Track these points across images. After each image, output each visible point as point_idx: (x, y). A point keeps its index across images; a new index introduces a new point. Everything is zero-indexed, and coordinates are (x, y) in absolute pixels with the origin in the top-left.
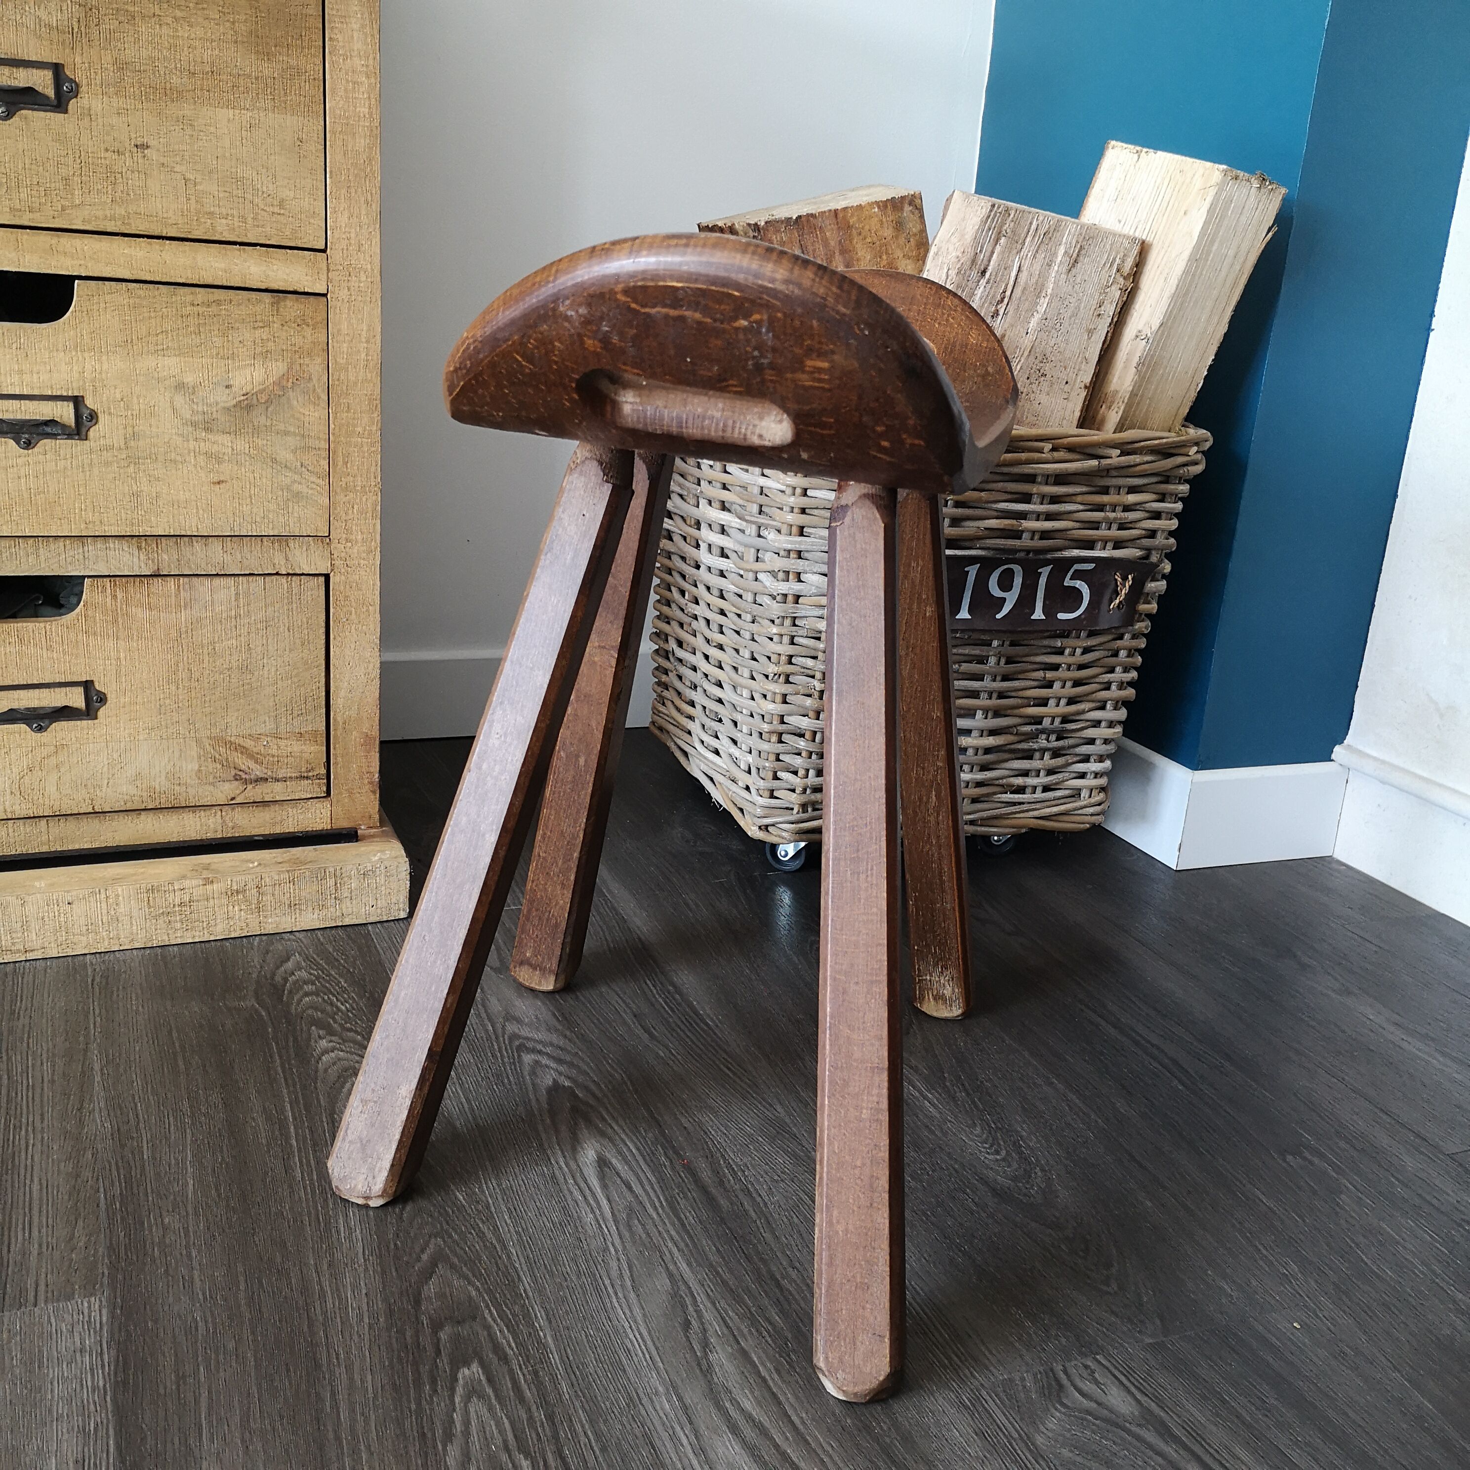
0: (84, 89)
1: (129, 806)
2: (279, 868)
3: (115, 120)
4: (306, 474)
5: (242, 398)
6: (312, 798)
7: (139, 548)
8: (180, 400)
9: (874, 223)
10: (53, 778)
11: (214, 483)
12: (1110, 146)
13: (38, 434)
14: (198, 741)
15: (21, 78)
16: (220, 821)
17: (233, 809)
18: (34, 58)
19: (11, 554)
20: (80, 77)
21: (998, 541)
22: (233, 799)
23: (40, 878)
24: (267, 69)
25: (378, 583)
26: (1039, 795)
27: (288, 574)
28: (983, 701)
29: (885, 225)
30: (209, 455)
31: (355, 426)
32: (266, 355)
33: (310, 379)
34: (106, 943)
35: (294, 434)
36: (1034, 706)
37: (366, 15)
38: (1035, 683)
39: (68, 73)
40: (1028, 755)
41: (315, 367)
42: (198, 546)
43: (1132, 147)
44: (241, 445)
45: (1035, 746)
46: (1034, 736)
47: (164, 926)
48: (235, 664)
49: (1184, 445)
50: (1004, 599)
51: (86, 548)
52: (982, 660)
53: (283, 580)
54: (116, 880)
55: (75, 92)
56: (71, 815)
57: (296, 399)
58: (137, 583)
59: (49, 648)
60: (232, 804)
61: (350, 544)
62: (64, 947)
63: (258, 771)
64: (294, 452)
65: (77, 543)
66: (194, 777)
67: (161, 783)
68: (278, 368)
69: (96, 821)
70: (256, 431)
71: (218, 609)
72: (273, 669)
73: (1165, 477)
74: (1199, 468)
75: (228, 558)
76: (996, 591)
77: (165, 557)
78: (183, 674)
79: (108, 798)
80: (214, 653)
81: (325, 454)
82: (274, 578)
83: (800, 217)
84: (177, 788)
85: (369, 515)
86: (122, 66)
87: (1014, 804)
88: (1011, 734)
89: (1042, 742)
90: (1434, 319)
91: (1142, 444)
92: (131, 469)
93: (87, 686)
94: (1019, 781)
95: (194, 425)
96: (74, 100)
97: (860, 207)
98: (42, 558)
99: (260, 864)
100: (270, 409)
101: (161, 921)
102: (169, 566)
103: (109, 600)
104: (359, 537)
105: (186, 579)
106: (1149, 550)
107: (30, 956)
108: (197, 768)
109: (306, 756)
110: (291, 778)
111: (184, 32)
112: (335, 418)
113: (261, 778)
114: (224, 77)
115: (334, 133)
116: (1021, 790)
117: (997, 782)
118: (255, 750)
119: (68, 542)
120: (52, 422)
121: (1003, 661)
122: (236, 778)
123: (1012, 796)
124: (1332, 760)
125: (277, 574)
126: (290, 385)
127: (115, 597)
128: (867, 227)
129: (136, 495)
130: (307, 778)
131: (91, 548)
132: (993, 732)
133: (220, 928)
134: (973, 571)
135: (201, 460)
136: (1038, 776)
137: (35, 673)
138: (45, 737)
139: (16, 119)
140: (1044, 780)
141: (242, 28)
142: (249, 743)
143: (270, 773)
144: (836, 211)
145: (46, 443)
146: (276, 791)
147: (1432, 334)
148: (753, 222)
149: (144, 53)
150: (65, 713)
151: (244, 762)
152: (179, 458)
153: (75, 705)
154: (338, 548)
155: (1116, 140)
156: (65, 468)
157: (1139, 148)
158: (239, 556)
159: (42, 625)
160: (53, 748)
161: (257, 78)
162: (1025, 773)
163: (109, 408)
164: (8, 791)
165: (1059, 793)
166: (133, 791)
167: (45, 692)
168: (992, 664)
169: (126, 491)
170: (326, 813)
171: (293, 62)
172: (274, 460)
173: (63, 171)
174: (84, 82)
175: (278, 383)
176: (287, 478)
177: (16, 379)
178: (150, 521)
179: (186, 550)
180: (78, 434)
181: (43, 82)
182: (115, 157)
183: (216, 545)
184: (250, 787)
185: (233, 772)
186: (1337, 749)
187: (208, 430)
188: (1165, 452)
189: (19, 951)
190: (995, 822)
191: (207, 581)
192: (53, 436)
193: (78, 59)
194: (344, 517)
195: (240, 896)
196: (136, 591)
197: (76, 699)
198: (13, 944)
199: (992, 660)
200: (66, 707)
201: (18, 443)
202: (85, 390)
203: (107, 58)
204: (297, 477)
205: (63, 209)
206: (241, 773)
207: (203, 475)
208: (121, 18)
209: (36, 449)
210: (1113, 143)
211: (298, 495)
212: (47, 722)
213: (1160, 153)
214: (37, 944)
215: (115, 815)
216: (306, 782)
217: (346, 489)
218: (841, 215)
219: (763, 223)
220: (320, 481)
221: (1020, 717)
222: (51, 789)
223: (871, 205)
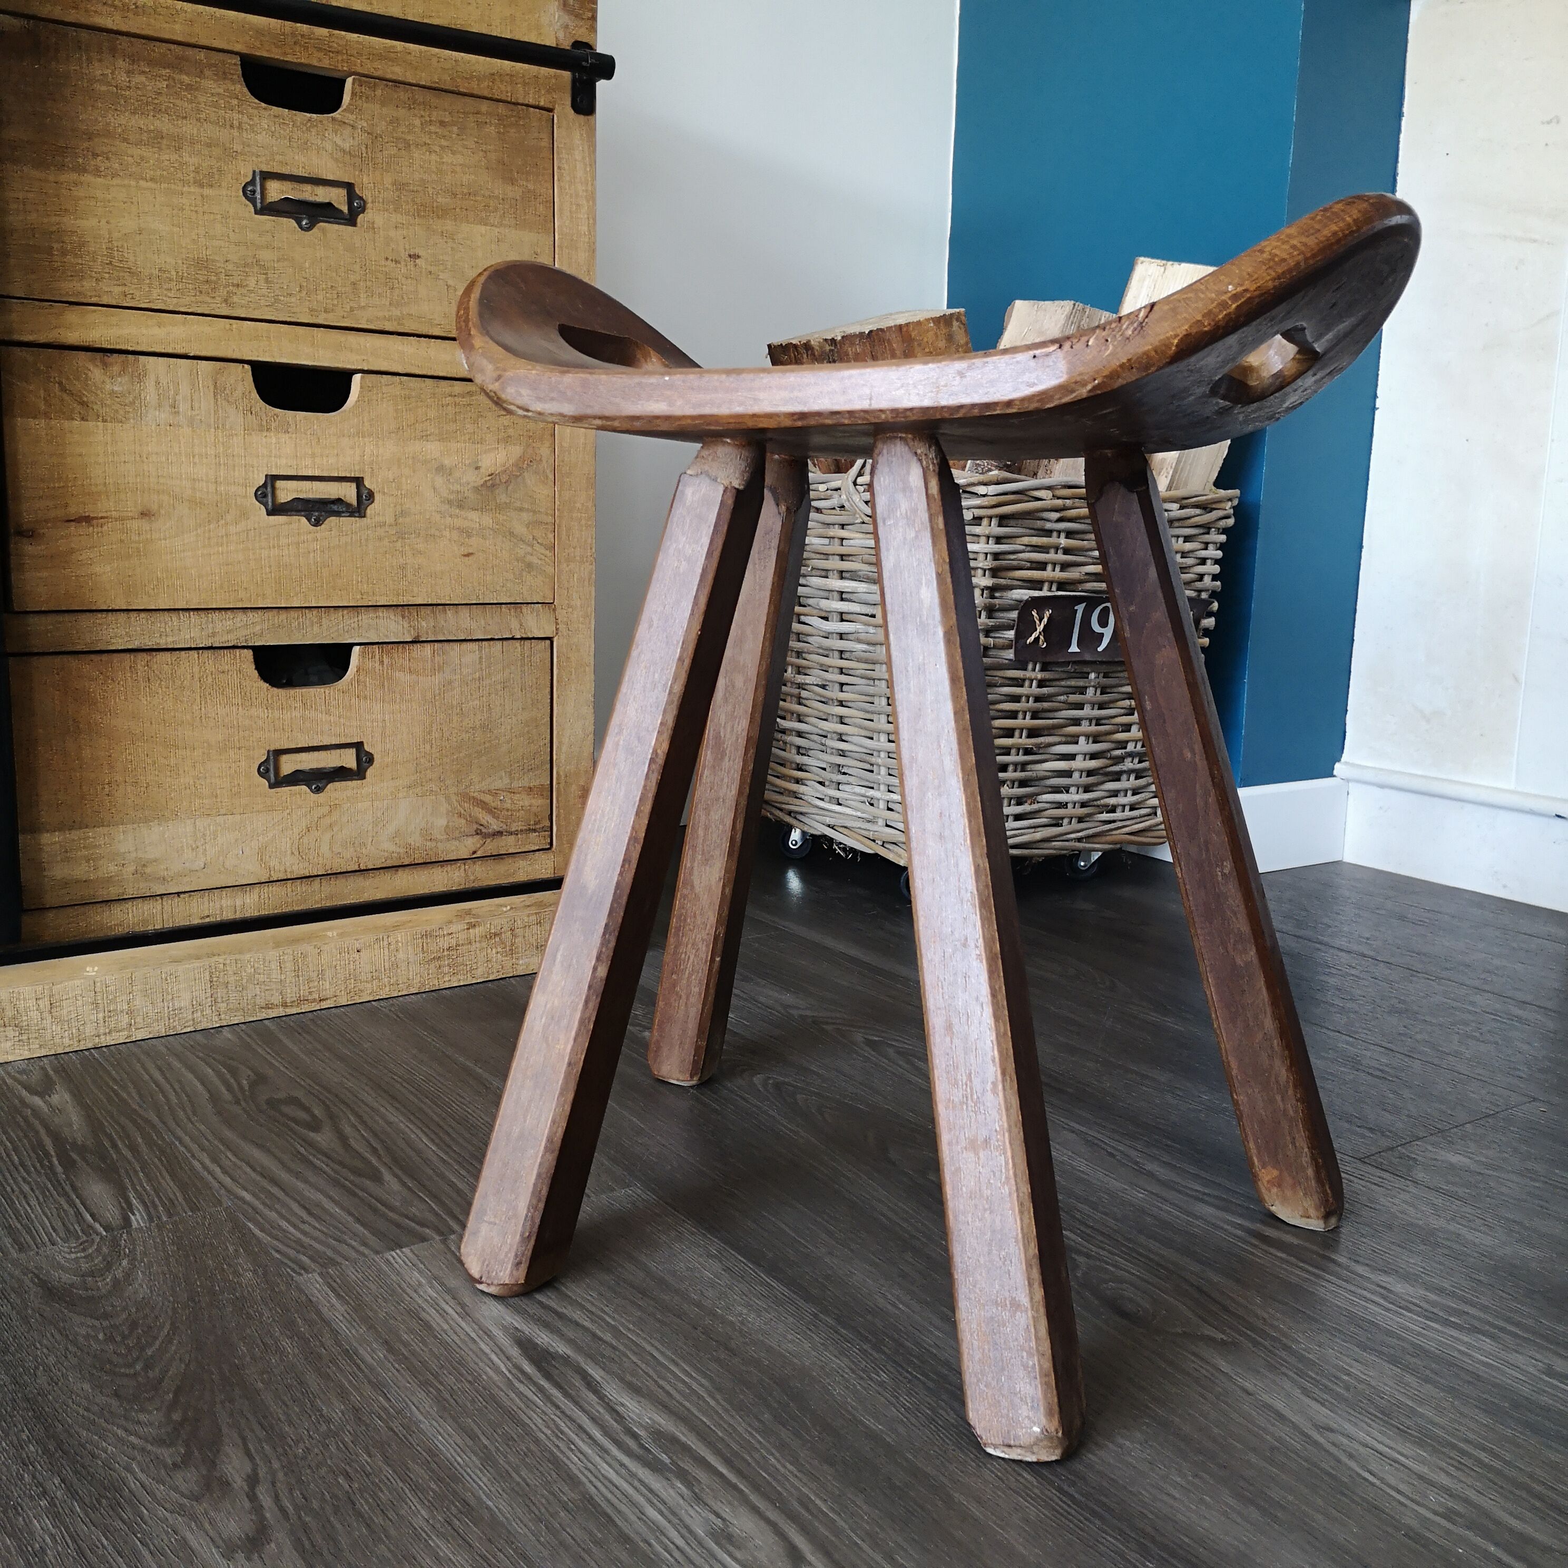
0: (369, 205)
1: (389, 863)
2: (527, 911)
3: (392, 233)
4: (537, 547)
5: (488, 478)
6: (538, 850)
7: (403, 617)
8: (439, 481)
9: (930, 336)
10: (327, 837)
11: (465, 556)
12: (1139, 262)
13: (326, 512)
14: (448, 798)
15: (321, 195)
16: (463, 875)
17: (474, 863)
18: (331, 178)
19: (299, 624)
20: (367, 195)
21: (1095, 584)
22: (474, 852)
23: (330, 929)
24: (513, 192)
25: (593, 646)
26: (1127, 813)
27: (522, 639)
28: (1085, 727)
29: (940, 338)
30: (461, 530)
31: (575, 502)
32: (507, 440)
33: (541, 460)
34: (387, 989)
35: (528, 510)
36: (1122, 731)
37: (586, 147)
38: (1122, 711)
39: (357, 192)
40: (1117, 777)
41: (545, 451)
42: (450, 613)
43: (1159, 261)
44: (487, 520)
45: (1125, 768)
46: (1121, 759)
47: (435, 970)
48: (478, 723)
49: (1220, 501)
50: (1102, 635)
51: (360, 618)
52: (1082, 690)
53: (517, 643)
54: (396, 927)
55: (363, 209)
56: (341, 873)
57: (530, 479)
58: (400, 650)
59: (328, 713)
60: (473, 858)
61: (570, 610)
62: (352, 994)
63: (495, 825)
64: (527, 526)
65: (353, 613)
66: (443, 833)
67: (415, 840)
68: (516, 451)
69: (361, 878)
70: (500, 508)
71: (465, 671)
72: (509, 728)
73: (1207, 528)
74: (1231, 522)
75: (474, 625)
76: (1097, 628)
77: (424, 624)
78: (436, 734)
79: (373, 855)
80: (462, 713)
81: (550, 527)
82: (510, 642)
83: (871, 332)
84: (429, 843)
85: (586, 583)
86: (400, 186)
87: (1110, 822)
88: (1106, 758)
89: (1128, 764)
90: (1378, 400)
91: (1195, 499)
92: (399, 544)
93: (358, 746)
94: (1112, 801)
95: (450, 502)
96: (361, 215)
97: (919, 323)
98: (325, 626)
99: (512, 908)
100: (510, 488)
101: (432, 966)
102: (427, 633)
103: (377, 665)
104: (579, 604)
105: (440, 645)
106: (1199, 591)
107: (325, 1005)
108: (445, 823)
109: (534, 809)
110: (521, 831)
111: (448, 158)
112: (560, 495)
113: (498, 832)
114: (479, 198)
115: (561, 247)
116: (1113, 810)
117: (1095, 803)
118: (493, 805)
119: (345, 612)
120: (339, 501)
121: (1099, 692)
122: (478, 832)
123: (1108, 815)
124: (1334, 776)
125: (513, 638)
126: (525, 466)
127: (382, 662)
128: (925, 340)
129: (403, 567)
130: (535, 831)
131: (366, 618)
132: (1094, 756)
133: (480, 972)
134: (1080, 608)
135: (455, 535)
136: (1126, 796)
137: (315, 737)
138: (321, 797)
139: (315, 230)
140: (1130, 799)
141: (493, 156)
142: (488, 798)
143: (505, 827)
144: (900, 326)
145: (332, 520)
146: (508, 844)
147: (1377, 412)
148: (830, 338)
149: (417, 176)
150: (341, 774)
151: (485, 818)
152: (437, 533)
153: (348, 766)
154: (561, 614)
155: (1145, 256)
156: (346, 543)
157: (1164, 262)
158: (483, 622)
159: (322, 690)
160: (328, 807)
161: (503, 199)
162: (1115, 793)
163: (383, 488)
164: (289, 852)
165: (1143, 811)
166: (392, 848)
167: (322, 754)
168: (1091, 694)
169: (394, 564)
170: (550, 864)
171: (531, 186)
172: (512, 534)
173: (353, 278)
174: (370, 200)
175: (516, 465)
176: (522, 550)
177: (308, 462)
178: (412, 591)
179: (441, 618)
180: (359, 512)
181: (337, 197)
182: (393, 264)
183: (464, 612)
184: (488, 840)
185: (475, 826)
186: (1337, 766)
187: (461, 507)
188: (1206, 507)
189: (314, 1000)
190: (1096, 840)
191: (456, 646)
192: (338, 514)
193: (365, 180)
194: (566, 585)
195: (497, 939)
196: (400, 657)
197: (348, 759)
198: (310, 993)
199: (1090, 691)
200: (342, 767)
201: (309, 520)
202: (364, 471)
203: (388, 180)
204: (529, 549)
205: (352, 310)
206: (481, 828)
207: (456, 548)
208: (400, 146)
209: (323, 526)
210: (1142, 259)
211: (530, 566)
212: (324, 782)
213: (1184, 265)
214: (329, 994)
215: (377, 872)
216: (535, 834)
217: (569, 560)
218: (904, 329)
219: (839, 338)
220: (548, 552)
221: (1112, 742)
222: (325, 849)
223: (927, 320)
